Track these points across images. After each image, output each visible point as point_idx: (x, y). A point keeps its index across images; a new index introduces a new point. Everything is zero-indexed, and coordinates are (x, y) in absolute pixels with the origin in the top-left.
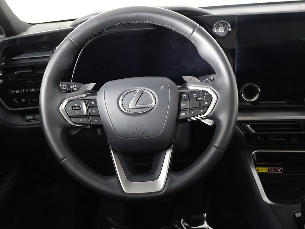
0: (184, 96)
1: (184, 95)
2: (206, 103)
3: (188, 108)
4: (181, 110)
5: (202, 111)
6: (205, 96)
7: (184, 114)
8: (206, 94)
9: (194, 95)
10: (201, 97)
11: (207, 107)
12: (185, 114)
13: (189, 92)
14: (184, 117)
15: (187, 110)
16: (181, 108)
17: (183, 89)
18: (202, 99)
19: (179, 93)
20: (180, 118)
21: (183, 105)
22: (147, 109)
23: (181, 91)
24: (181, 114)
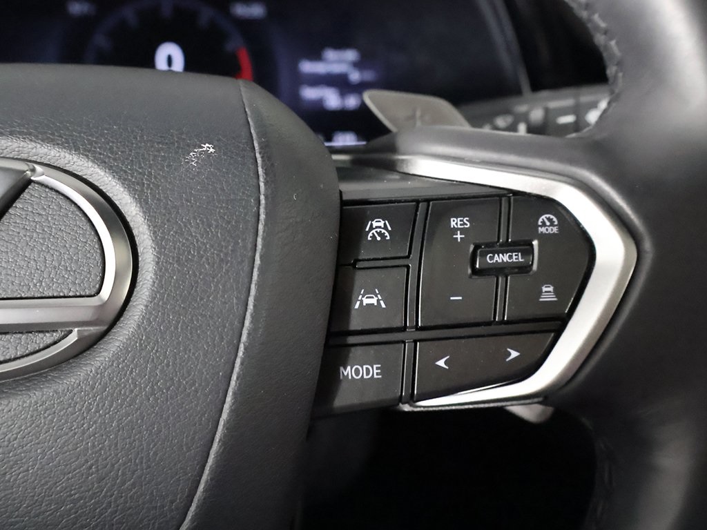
0: (378, 227)
1: (378, 223)
2: (548, 293)
3: (403, 329)
4: (352, 340)
5: (514, 354)
6: (543, 238)
7: (375, 371)
8: (547, 225)
9: (455, 222)
10: (507, 247)
11: (555, 325)
12: (383, 371)
13: (418, 202)
14: (370, 397)
15: (398, 342)
16: (355, 323)
17: (369, 178)
18: (517, 258)
19: (344, 203)
20: (343, 399)
21: (366, 301)
22: (48, 338)
23: (354, 190)
24: (348, 372)
